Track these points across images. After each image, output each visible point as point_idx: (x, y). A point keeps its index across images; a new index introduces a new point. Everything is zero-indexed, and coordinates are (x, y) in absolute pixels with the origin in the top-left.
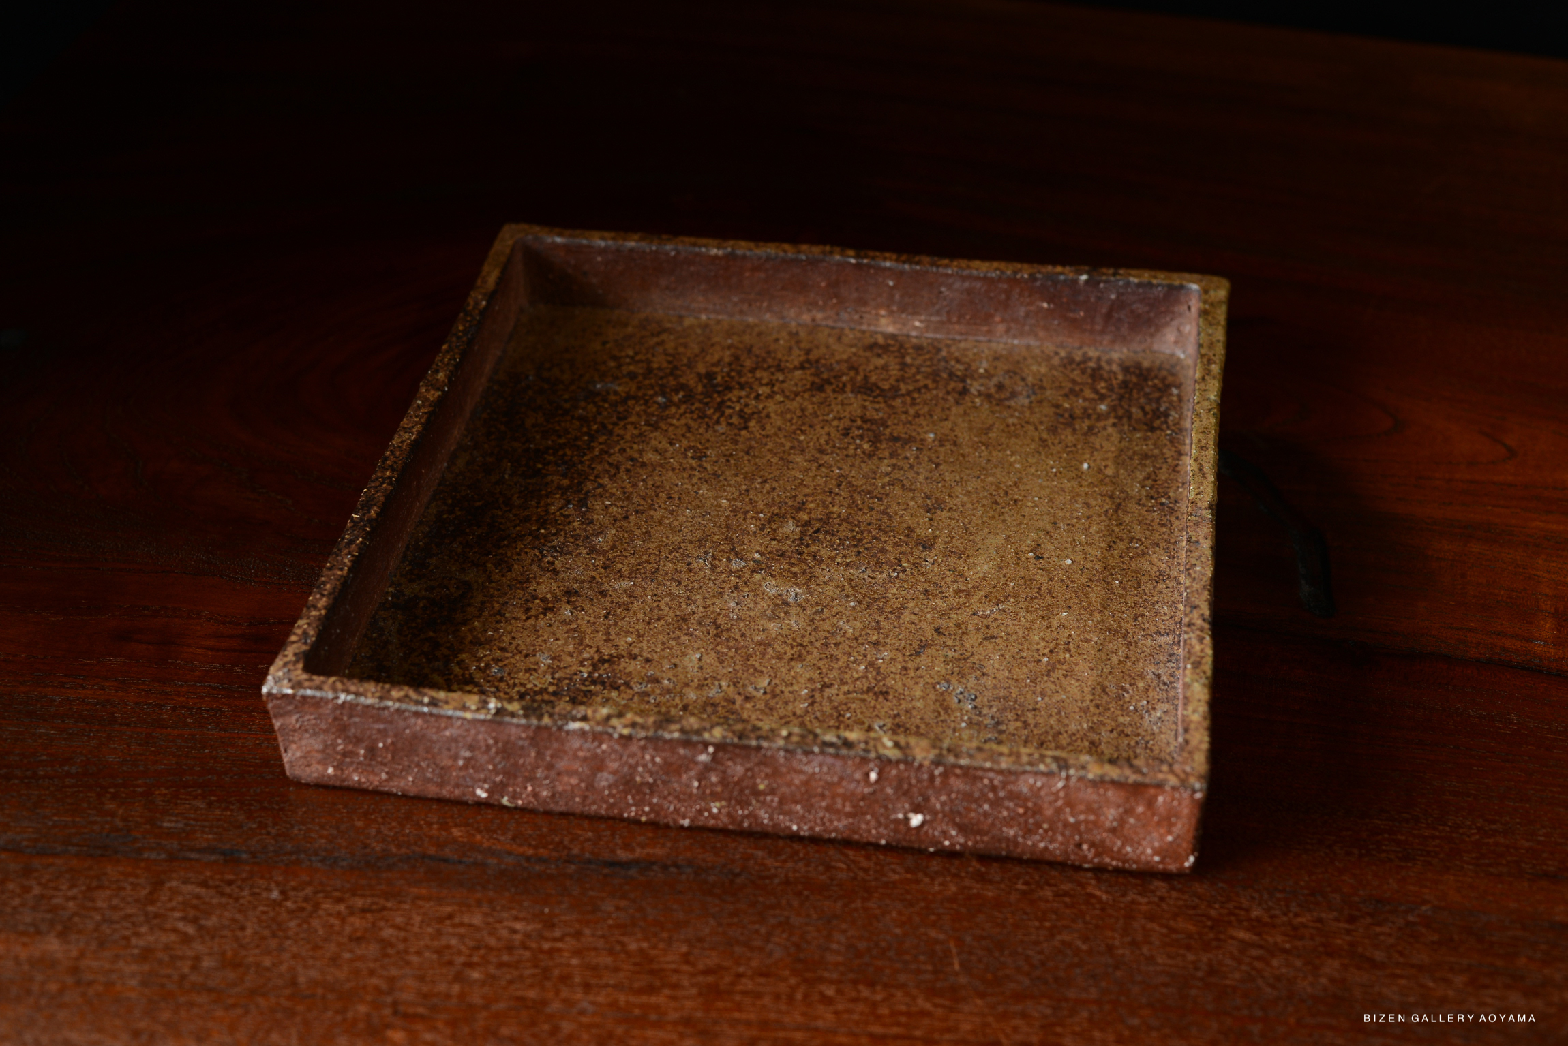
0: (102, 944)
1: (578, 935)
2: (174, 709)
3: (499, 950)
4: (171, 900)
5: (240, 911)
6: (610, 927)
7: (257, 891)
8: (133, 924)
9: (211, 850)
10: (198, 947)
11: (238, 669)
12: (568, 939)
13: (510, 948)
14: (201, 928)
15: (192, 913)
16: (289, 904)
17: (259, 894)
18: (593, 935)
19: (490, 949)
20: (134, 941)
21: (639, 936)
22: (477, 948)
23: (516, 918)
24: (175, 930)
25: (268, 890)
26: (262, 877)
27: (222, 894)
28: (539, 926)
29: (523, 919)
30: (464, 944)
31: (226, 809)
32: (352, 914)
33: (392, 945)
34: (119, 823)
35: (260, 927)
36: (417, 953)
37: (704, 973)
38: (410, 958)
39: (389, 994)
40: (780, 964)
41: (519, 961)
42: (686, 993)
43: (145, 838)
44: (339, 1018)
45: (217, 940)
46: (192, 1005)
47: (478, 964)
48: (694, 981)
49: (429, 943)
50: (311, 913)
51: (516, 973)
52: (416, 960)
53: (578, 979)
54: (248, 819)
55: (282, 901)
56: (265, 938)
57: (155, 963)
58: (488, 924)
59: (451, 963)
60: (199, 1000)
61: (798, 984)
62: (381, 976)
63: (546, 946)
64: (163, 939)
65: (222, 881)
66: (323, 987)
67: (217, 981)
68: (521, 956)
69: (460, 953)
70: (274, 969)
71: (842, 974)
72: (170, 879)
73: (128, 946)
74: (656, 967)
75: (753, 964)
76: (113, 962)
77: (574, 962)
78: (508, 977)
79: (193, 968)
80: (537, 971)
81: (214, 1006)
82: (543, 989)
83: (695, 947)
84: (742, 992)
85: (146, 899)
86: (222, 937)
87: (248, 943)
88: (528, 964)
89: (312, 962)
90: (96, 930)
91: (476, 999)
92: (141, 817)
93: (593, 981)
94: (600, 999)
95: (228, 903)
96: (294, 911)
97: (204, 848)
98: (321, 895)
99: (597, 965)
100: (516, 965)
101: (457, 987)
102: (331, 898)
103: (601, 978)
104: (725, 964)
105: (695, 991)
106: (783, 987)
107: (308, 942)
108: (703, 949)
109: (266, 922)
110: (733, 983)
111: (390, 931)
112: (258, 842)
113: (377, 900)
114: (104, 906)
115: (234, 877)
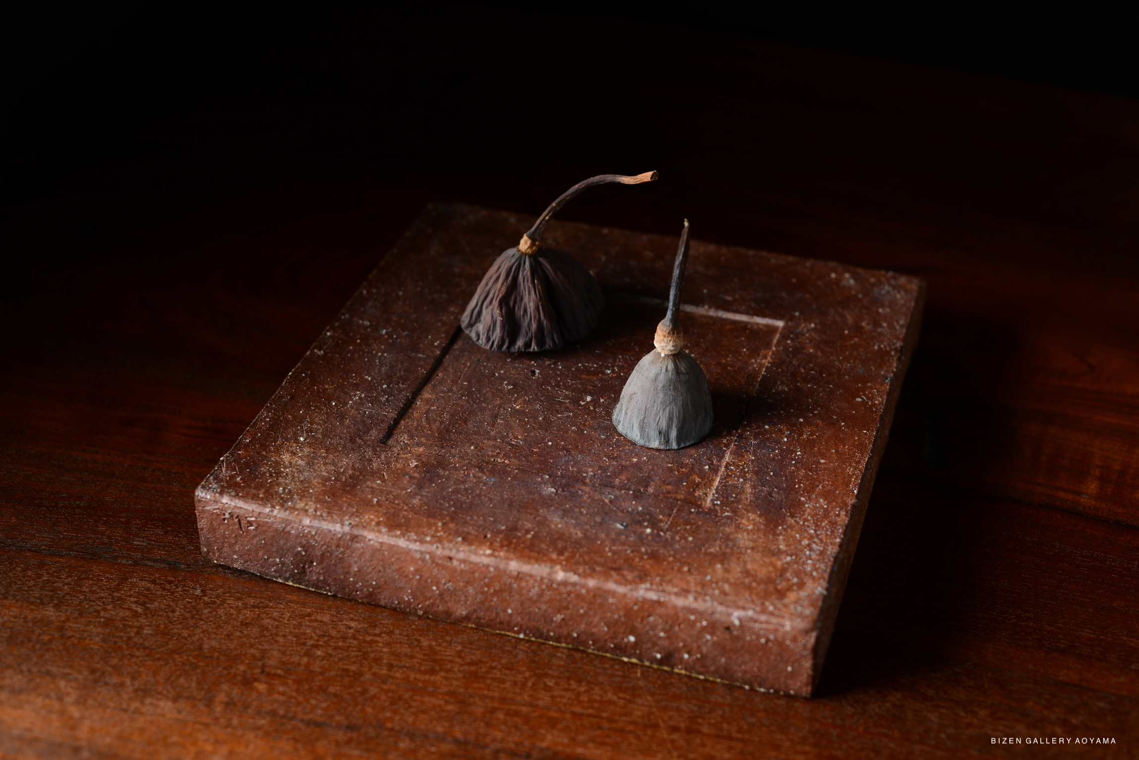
0: (81, 614)
1: (390, 633)
2: (153, 471)
3: (337, 639)
4: (130, 590)
5: (173, 601)
6: (413, 629)
7: (187, 589)
8: (103, 603)
9: (162, 561)
10: (143, 620)
11: (199, 449)
12: (383, 635)
13: (344, 638)
14: (147, 608)
15: (142, 599)
16: (206, 598)
17: (188, 591)
18: (401, 634)
19: (332, 637)
20: (102, 614)
21: (431, 637)
22: (324, 636)
23: (352, 619)
24: (129, 609)
25: (194, 589)
26: (191, 581)
27: (164, 589)
28: (366, 626)
29: (357, 620)
30: (315, 633)
31: (176, 536)
32: (245, 608)
33: (267, 629)
34: (106, 540)
35: (185, 611)
36: (284, 636)
37: (469, 664)
38: (278, 638)
39: (260, 660)
40: (521, 663)
41: (349, 647)
42: (455, 676)
43: (120, 550)
44: (226, 672)
45: (155, 617)
46: (132, 656)
47: (322, 646)
48: (461, 669)
49: (293, 630)
50: (219, 605)
51: (346, 654)
52: (282, 640)
53: (385, 661)
54: (189, 543)
55: (202, 596)
56: (187, 619)
57: (113, 628)
58: (333, 621)
59: (304, 644)
60: (137, 653)
61: (531, 677)
62: (258, 649)
63: (368, 638)
64: (121, 614)
65: (166, 581)
66: (219, 652)
67: (151, 643)
68: (351, 643)
69: (311, 638)
70: (189, 639)
71: (561, 673)
72: (132, 577)
73: (98, 616)
74: (438, 657)
75: (504, 661)
76: (86, 626)
77: (385, 650)
78: (340, 656)
79: (137, 633)
80: (359, 654)
81: (146, 658)
82: (361, 665)
83: (466, 647)
84: (492, 679)
85: (114, 588)
86: (159, 616)
87: (175, 621)
88: (355, 649)
89: (214, 636)
90: (79, 605)
91: (316, 668)
92: (120, 537)
93: (395, 663)
94: (398, 675)
95: (167, 595)
96: (208, 603)
97: (158, 559)
98: (228, 595)
99: (400, 653)
100: (347, 649)
101: (305, 659)
102: (234, 597)
103: (400, 662)
104: (484, 660)
105: (461, 675)
106: (520, 678)
107: (214, 623)
108: (472, 649)
109: (189, 608)
110: (487, 672)
111: (269, 620)
112: (192, 558)
113: (263, 601)
114: (87, 590)
115: (174, 579)
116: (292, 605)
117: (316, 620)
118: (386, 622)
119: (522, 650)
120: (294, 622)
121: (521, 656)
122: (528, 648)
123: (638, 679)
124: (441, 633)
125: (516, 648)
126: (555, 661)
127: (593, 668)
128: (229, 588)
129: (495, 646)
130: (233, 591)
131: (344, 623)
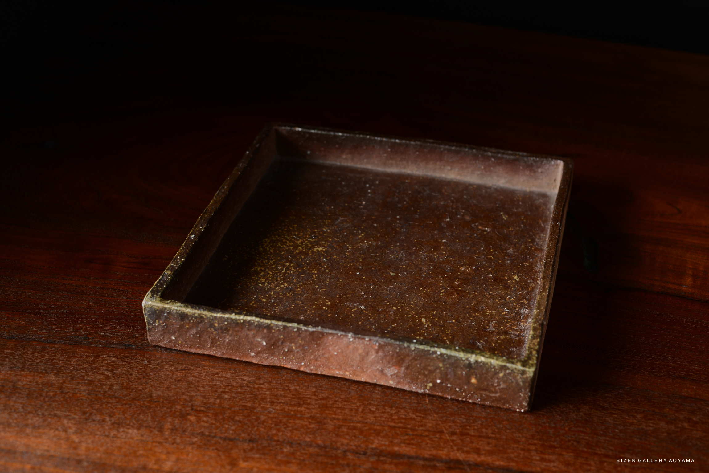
0: (72, 378)
1: (270, 382)
2: (108, 289)
3: (237, 387)
4: (102, 362)
5: (130, 368)
6: (283, 380)
7: (138, 360)
8: (86, 371)
9: (120, 344)
10: (112, 380)
11: (136, 275)
12: (265, 384)
13: (241, 387)
14: (114, 373)
15: (110, 368)
16: (151, 366)
17: (139, 362)
18: (276, 383)
19: (233, 386)
20: (86, 377)
22: (228, 386)
23: (245, 375)
24: (103, 374)
25: (143, 360)
26: (140, 355)
27: (124, 361)
29: (247, 376)
30: (222, 384)
31: (128, 329)
32: (177, 371)
33: (192, 383)
34: (83, 333)
35: (139, 374)
36: (203, 387)
37: (321, 399)
38: (199, 389)
39: (190, 402)
40: (353, 398)
41: (245, 392)
42: (313, 407)
43: (93, 339)
44: (169, 410)
45: (120, 378)
46: (108, 403)
47: (228, 392)
48: (317, 402)
49: (208, 383)
50: (160, 370)
51: (243, 396)
52: (202, 389)
53: (269, 400)
54: (136, 333)
55: (148, 365)
56: (140, 379)
57: (94, 386)
58: (233, 377)
59: (216, 391)
60: (111, 401)
61: (360, 405)
62: (187, 395)
63: (257, 386)
64: (98, 377)
65: (124, 356)
66: (163, 398)
67: (119, 394)
68: (246, 390)
69: (220, 387)
70: (143, 391)
71: (379, 402)
72: (103, 354)
73: (83, 379)
74: (301, 396)
75: (342, 397)
76: (76, 385)
77: (268, 393)
78: (240, 398)
79: (110, 389)
80: (252, 396)
81: (117, 404)
82: (254, 403)
83: (318, 389)
84: (337, 408)
85: (92, 362)
86: (122, 377)
87: (133, 380)
88: (248, 393)
89: (159, 388)
90: (70, 373)
91: (226, 405)
92: (92, 330)
93: (275, 401)
94: (277, 408)
95: (126, 365)
96: (153, 369)
97: (117, 343)
98: (165, 363)
99: (277, 394)
100: (244, 393)
101: (218, 401)
102: (169, 364)
103: (278, 400)
104: (331, 396)
105: (317, 406)
106: (354, 406)
107: (158, 381)
108: (322, 390)
109: (141, 372)
110: (333, 404)
111: (192, 378)
112: (140, 342)
113: (187, 366)
114: (75, 364)
115: (129, 355)
116: (206, 368)
117: (222, 377)
118: (266, 376)
119: (353, 390)
120: (209, 378)
121: (353, 393)
122: (357, 388)
123: (427, 405)
124: (301, 382)
125: (349, 388)
126: (374, 395)
127: (398, 399)
128: (165, 359)
129: (336, 388)
130: (168, 361)
131: (240, 377)
